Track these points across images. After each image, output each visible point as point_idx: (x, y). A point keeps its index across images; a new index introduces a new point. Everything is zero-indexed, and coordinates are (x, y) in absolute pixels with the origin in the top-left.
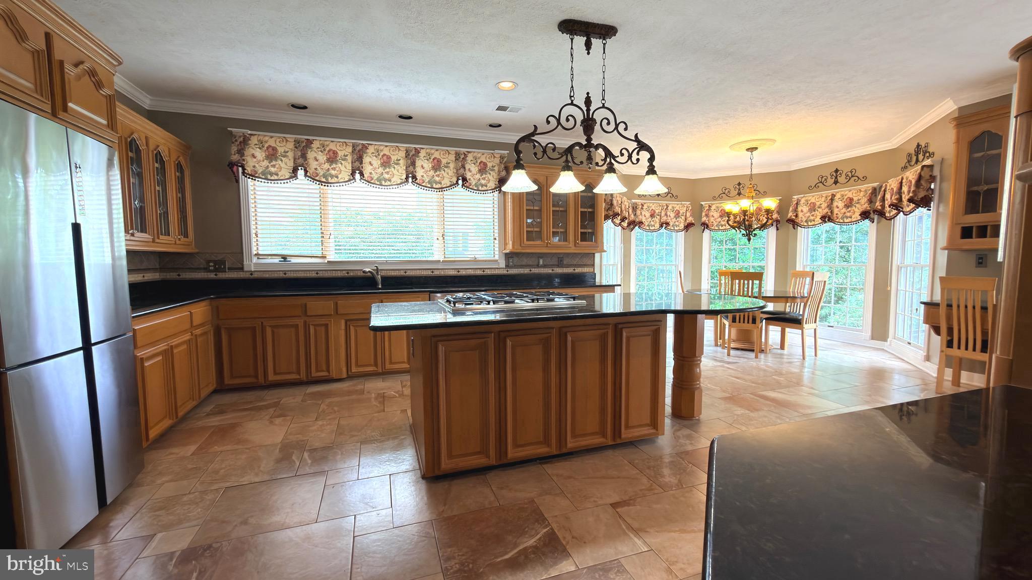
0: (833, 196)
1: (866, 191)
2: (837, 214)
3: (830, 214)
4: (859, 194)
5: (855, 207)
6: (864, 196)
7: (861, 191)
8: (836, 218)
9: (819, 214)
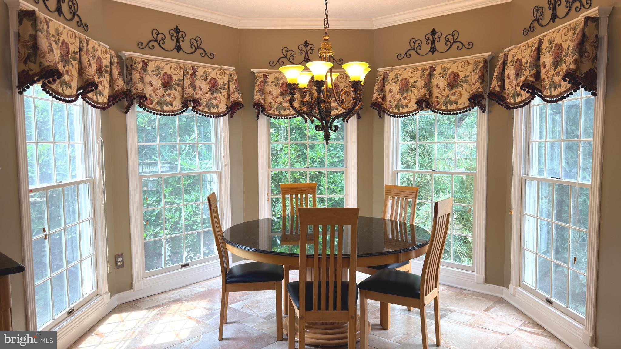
0: (432, 69)
1: (475, 63)
2: (437, 97)
3: (428, 97)
4: (466, 67)
5: (462, 87)
6: (474, 71)
7: (468, 63)
8: (436, 104)
9: (413, 97)
